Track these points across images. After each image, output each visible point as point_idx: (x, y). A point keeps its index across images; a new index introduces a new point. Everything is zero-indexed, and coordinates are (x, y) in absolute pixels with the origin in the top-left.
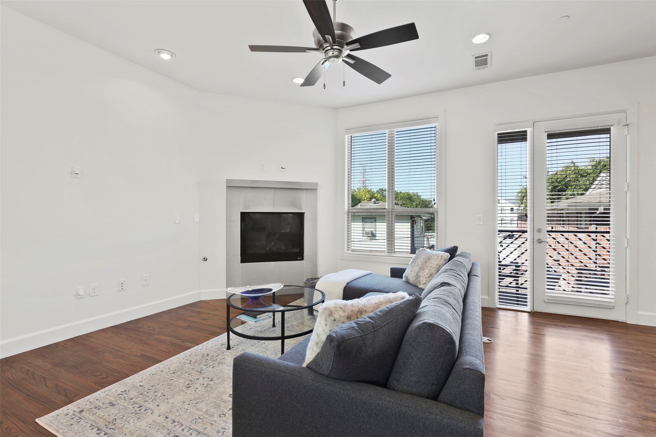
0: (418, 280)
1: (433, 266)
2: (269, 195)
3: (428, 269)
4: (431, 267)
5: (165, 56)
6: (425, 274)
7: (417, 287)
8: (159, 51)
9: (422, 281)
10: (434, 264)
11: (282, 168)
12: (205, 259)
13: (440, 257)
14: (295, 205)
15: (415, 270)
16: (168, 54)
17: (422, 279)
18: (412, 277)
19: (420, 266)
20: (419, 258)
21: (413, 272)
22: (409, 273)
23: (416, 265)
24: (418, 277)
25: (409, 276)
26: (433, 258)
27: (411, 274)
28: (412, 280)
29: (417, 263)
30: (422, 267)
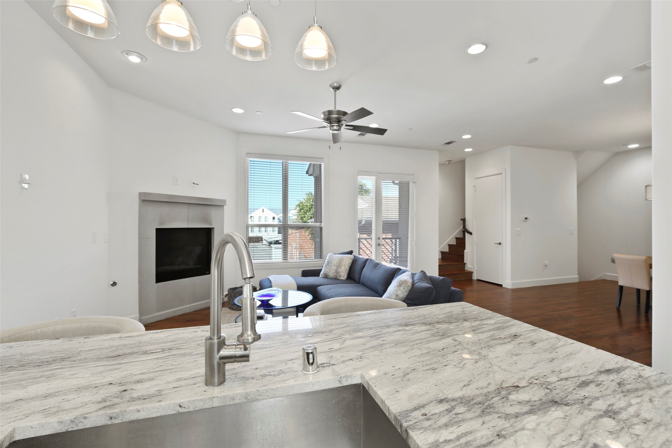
0: (339, 274)
1: (346, 264)
2: (183, 211)
4: (345, 265)
5: (134, 59)
6: (342, 270)
7: (338, 279)
8: (128, 52)
9: (342, 275)
10: (346, 263)
11: (194, 183)
12: (114, 284)
13: (349, 258)
14: (206, 220)
15: (333, 268)
16: (139, 57)
17: (341, 274)
18: (331, 274)
19: (337, 265)
20: (333, 260)
21: (332, 270)
22: (328, 271)
23: (332, 265)
24: (338, 272)
25: (327, 273)
26: (345, 259)
27: (330, 272)
28: (331, 276)
29: (333, 264)
30: (339, 266)
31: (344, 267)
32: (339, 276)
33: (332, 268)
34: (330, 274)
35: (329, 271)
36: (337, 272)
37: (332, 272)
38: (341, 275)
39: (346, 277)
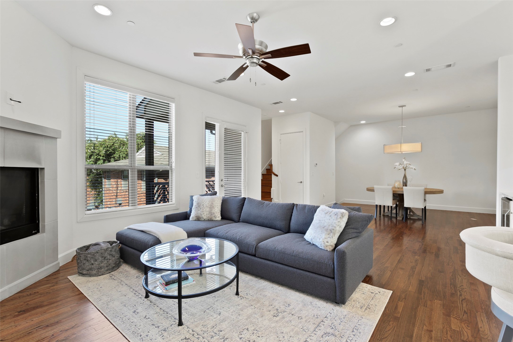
1: (218, 205)
3: (216, 208)
4: (217, 205)
6: (216, 211)
7: (212, 220)
10: (218, 203)
14: (32, 157)
17: (216, 214)
18: (205, 216)
19: (210, 207)
20: (204, 201)
21: (205, 212)
22: (200, 213)
23: (204, 207)
24: (213, 214)
25: (200, 215)
26: (216, 200)
27: (204, 214)
28: (205, 218)
29: (205, 205)
30: (212, 207)
31: (217, 208)
32: (214, 217)
33: (204, 210)
34: (203, 216)
35: (202, 213)
36: (211, 213)
37: (205, 214)
38: (216, 216)
39: (220, 217)
